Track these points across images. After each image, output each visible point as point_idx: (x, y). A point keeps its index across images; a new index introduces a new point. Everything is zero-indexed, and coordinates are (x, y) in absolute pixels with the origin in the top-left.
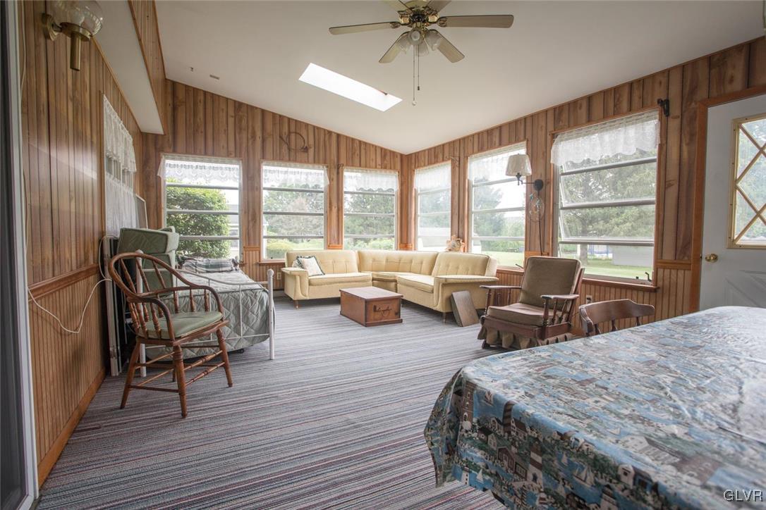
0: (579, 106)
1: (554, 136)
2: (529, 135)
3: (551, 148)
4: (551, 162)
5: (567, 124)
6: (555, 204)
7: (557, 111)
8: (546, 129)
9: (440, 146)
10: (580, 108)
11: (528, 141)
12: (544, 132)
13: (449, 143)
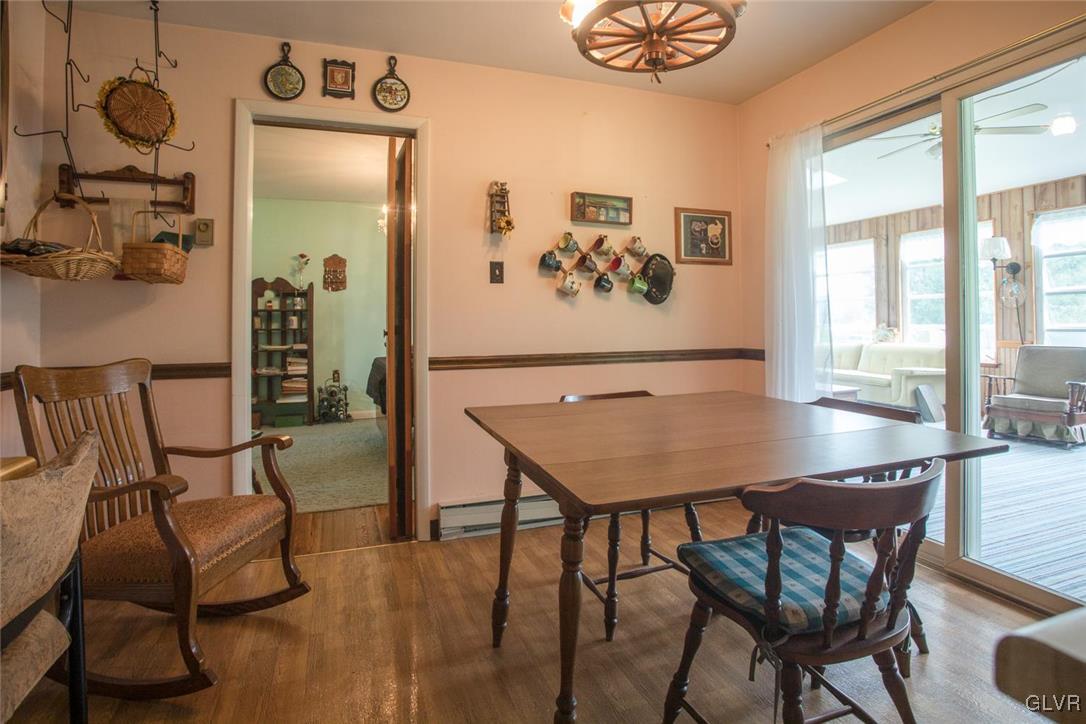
0: (1070, 186)
1: (1033, 216)
2: (996, 213)
3: (1031, 229)
4: (1032, 244)
5: (1054, 204)
6: (1039, 289)
7: (1038, 191)
8: (1023, 209)
9: (855, 222)
10: (1073, 186)
11: (995, 220)
12: (1018, 212)
13: (870, 221)
